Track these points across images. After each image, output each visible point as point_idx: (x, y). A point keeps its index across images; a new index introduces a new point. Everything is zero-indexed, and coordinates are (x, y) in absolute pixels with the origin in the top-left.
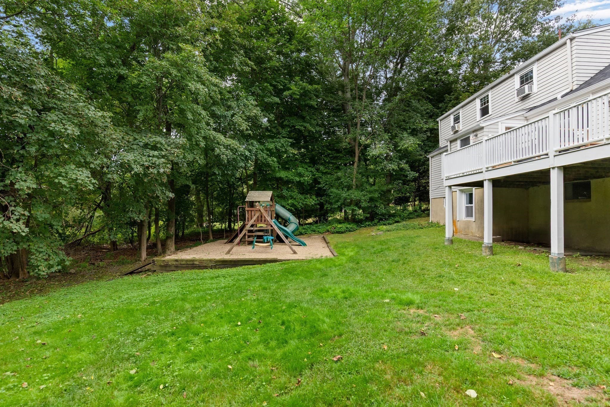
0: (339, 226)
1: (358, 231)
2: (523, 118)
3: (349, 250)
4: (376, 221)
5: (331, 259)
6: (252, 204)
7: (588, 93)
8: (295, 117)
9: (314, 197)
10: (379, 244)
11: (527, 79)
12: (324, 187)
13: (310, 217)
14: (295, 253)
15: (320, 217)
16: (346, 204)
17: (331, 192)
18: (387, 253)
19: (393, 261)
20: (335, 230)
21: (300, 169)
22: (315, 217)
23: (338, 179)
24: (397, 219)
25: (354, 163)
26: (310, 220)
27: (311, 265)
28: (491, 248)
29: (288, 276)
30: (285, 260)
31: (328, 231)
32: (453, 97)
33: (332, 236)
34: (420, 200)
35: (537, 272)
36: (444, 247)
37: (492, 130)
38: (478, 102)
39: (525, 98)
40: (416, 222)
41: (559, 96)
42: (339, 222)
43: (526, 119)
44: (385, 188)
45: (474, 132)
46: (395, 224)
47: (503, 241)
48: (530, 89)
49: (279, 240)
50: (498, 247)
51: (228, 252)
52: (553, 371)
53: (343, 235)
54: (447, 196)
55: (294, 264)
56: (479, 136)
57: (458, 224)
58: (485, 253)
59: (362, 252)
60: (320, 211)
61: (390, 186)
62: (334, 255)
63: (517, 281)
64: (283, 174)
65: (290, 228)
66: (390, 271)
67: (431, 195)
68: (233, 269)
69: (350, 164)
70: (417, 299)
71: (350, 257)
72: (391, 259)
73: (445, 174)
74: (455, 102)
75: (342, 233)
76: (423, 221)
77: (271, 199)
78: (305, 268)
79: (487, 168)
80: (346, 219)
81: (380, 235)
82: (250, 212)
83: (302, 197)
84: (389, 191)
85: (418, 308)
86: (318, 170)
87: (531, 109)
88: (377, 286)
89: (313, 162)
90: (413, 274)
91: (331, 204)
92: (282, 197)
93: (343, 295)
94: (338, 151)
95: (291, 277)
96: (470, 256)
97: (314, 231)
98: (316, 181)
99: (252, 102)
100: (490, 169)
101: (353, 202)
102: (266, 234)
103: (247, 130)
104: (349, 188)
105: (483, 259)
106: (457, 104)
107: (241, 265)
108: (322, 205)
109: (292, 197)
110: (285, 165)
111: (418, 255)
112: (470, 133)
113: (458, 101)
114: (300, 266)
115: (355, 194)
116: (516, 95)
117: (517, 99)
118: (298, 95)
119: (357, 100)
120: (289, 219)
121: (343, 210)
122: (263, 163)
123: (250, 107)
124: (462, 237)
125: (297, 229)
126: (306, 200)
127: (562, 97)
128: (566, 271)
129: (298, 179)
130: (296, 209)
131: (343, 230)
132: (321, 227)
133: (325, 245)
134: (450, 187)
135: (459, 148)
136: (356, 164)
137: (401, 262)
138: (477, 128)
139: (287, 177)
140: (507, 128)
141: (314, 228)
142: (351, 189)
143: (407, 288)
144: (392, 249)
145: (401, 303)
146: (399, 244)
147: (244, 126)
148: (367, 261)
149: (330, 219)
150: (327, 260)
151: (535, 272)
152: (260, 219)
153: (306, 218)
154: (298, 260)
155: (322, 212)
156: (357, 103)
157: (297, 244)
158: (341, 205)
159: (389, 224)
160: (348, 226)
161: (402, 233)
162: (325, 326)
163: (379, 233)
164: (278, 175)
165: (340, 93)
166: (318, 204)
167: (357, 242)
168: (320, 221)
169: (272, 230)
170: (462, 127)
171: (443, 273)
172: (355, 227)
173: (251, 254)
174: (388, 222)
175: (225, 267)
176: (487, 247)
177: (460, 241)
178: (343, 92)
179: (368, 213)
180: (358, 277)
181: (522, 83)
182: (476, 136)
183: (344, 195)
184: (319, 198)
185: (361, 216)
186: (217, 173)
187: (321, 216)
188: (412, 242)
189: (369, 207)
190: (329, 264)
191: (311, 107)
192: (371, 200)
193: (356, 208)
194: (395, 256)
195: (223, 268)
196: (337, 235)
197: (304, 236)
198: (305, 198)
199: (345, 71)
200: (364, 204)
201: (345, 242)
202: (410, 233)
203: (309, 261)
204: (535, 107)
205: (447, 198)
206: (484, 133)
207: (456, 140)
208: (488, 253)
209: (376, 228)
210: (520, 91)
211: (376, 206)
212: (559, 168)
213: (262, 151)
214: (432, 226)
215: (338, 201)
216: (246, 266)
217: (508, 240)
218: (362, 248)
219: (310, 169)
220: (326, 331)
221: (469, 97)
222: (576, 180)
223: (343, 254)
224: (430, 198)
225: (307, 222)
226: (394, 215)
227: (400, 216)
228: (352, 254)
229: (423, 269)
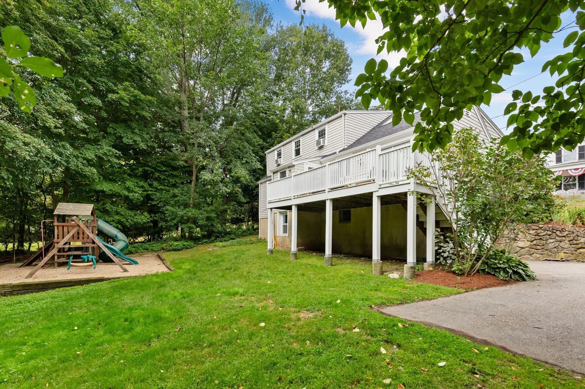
0: (176, 243)
1: (195, 248)
2: (318, 162)
3: (187, 264)
4: (213, 238)
5: (169, 273)
6: (63, 218)
7: (351, 152)
8: (123, 125)
9: (146, 214)
10: (215, 258)
11: (322, 134)
12: (158, 204)
13: (141, 235)
14: (125, 271)
15: (153, 234)
16: (183, 221)
17: (167, 210)
18: (221, 263)
19: (226, 269)
20: (171, 248)
21: (129, 184)
22: (148, 235)
23: (175, 196)
24: (232, 236)
25: (191, 182)
26: (141, 239)
27: (147, 280)
28: (295, 255)
29: (120, 291)
30: (114, 278)
31: (163, 249)
32: (278, 135)
33: (168, 253)
34: (253, 220)
35: (317, 267)
36: (266, 256)
37: (300, 168)
38: (293, 143)
39: (321, 148)
40: (248, 239)
41: (337, 151)
42: (176, 240)
43: (321, 163)
44: (222, 208)
45: (289, 167)
46: (230, 241)
47: (305, 250)
48: (324, 142)
49: (104, 259)
50: (300, 254)
51: (31, 275)
52: (305, 309)
53: (180, 252)
54: (269, 217)
55: (126, 281)
56: (292, 171)
57: (278, 239)
58: (292, 258)
59: (199, 265)
60: (153, 229)
61: (226, 207)
62: (170, 270)
63: (306, 273)
64: (106, 187)
65: (118, 246)
66: (223, 276)
67: (260, 216)
68: (40, 293)
69: (187, 182)
70: (241, 291)
71: (188, 270)
72: (224, 268)
73: (269, 199)
74: (280, 139)
75: (179, 250)
76: (253, 238)
77: (92, 214)
78: (140, 283)
79: (294, 196)
80: (183, 237)
81: (216, 250)
82: (61, 228)
83: (132, 213)
84: (225, 211)
85: (241, 296)
86: (151, 185)
87: (324, 157)
88: (212, 287)
89: (145, 176)
90: (241, 277)
91: (166, 221)
92: (106, 212)
93: (181, 296)
94: (175, 168)
95: (124, 292)
96: (282, 261)
97: (147, 249)
98: (148, 198)
99: (62, 95)
100: (296, 197)
101: (191, 220)
102: (86, 253)
103: (56, 127)
104: (186, 206)
105: (290, 263)
106: (281, 141)
107: (54, 288)
108: (155, 223)
109: (117, 213)
110: (108, 177)
111: (247, 263)
112: (286, 168)
113: (281, 139)
114: (134, 282)
115: (192, 212)
116: (316, 145)
117: (316, 148)
118: (127, 102)
119: (194, 120)
120: (116, 237)
121: (180, 229)
122: (78, 173)
123: (60, 101)
124: (280, 248)
125: (126, 247)
126: (137, 217)
127: (339, 152)
128: (332, 265)
129: (126, 193)
130: (122, 226)
131: (180, 248)
132: (155, 245)
133: (160, 262)
134: (271, 209)
135: (279, 179)
136: (193, 183)
137: (233, 269)
138: (290, 165)
139: (111, 190)
140: (309, 168)
141: (147, 246)
142: (188, 207)
143: (234, 286)
144: (226, 260)
145: (229, 294)
146: (232, 256)
147: (52, 122)
148: (204, 271)
149: (165, 237)
150: (163, 274)
151: (316, 267)
152: (76, 235)
153: (136, 236)
154: (130, 277)
155: (156, 229)
156: (195, 122)
157: (128, 263)
158: (178, 222)
159: (225, 241)
160: (185, 243)
161: (235, 248)
162: (167, 315)
163: (215, 248)
164: (99, 187)
165: (176, 108)
166: (151, 221)
167: (195, 257)
168: (154, 239)
169: (93, 248)
170: (283, 162)
171: (262, 274)
172: (192, 244)
173: (67, 276)
174: (224, 239)
175: (28, 293)
176: (293, 254)
177: (278, 251)
178: (180, 108)
179: (206, 231)
180: (196, 283)
181: (319, 136)
182: (290, 171)
183: (181, 213)
184: (153, 215)
185: (198, 233)
186: (6, 177)
187: (155, 233)
188: (243, 254)
189: (206, 226)
190: (166, 277)
191: (143, 118)
192: (208, 219)
193: (193, 226)
194: (228, 265)
195: (25, 293)
196: (173, 252)
197: (135, 255)
198: (136, 215)
199: (181, 86)
200: (201, 222)
201: (182, 259)
202: (243, 247)
203: (145, 277)
204: (326, 156)
205: (269, 219)
206: (295, 170)
207: (277, 172)
208: (294, 258)
209: (213, 244)
210: (318, 143)
211: (212, 225)
212: (330, 199)
213: (77, 157)
214: (260, 242)
215: (173, 219)
216: (61, 289)
217: (308, 250)
218: (199, 262)
219: (141, 183)
220: (168, 317)
221: (289, 137)
222: (343, 208)
223: (180, 268)
224: (259, 218)
225: (137, 241)
226: (229, 233)
227: (235, 234)
228: (188, 267)
229: (249, 273)
